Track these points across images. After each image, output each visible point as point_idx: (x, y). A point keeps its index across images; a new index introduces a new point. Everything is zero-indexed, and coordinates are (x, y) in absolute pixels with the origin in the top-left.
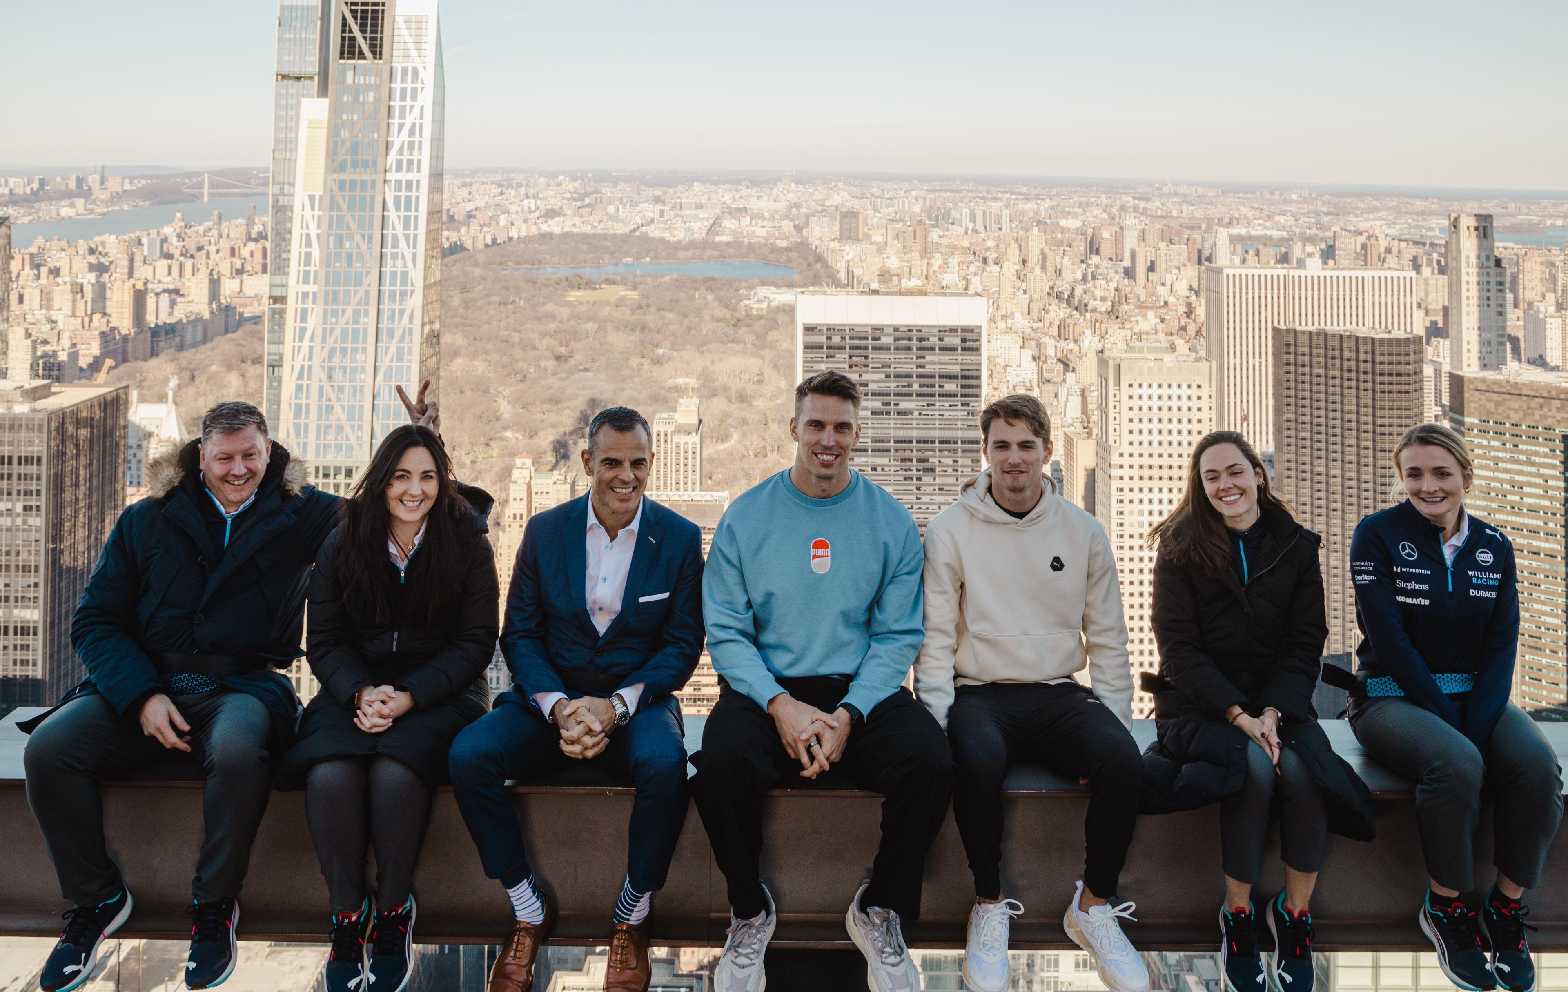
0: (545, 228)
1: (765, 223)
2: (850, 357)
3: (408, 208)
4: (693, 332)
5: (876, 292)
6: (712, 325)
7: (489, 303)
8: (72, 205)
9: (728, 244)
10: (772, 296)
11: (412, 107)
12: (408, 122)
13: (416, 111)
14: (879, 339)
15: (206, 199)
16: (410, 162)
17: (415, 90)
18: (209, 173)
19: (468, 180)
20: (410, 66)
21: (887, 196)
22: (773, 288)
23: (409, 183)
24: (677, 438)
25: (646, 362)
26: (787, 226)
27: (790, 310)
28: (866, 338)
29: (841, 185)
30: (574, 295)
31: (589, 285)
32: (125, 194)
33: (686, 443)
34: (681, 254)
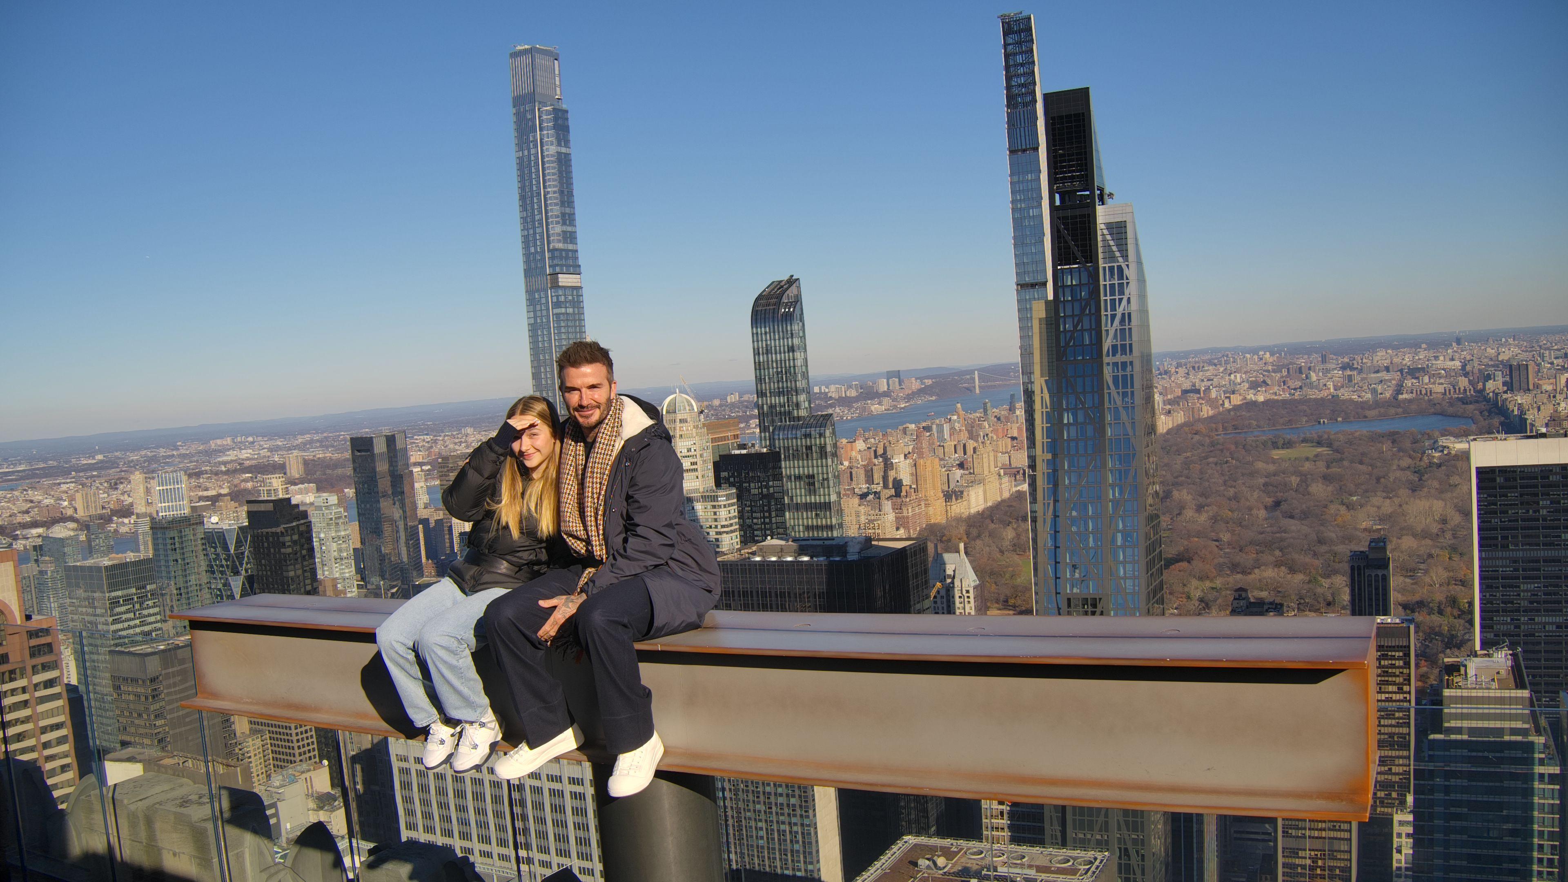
0: (1251, 396)
1: (1442, 381)
2: (1521, 495)
3: (1125, 385)
4: (1382, 480)
5: (1543, 436)
6: (1398, 474)
7: (1208, 464)
8: (880, 403)
9: (1410, 401)
10: (1451, 445)
11: (1120, 300)
12: (1119, 311)
13: (1124, 302)
14: (1548, 478)
15: (977, 391)
16: (1123, 347)
17: (1121, 285)
18: (978, 370)
19: (1183, 361)
20: (1115, 265)
21: (1556, 347)
22: (1452, 439)
23: (1124, 364)
24: (1367, 572)
25: (1343, 509)
26: (1463, 382)
27: (1466, 456)
28: (1536, 478)
29: (1511, 341)
30: (1277, 454)
31: (1288, 445)
32: (921, 392)
33: (1377, 576)
34: (1371, 413)
